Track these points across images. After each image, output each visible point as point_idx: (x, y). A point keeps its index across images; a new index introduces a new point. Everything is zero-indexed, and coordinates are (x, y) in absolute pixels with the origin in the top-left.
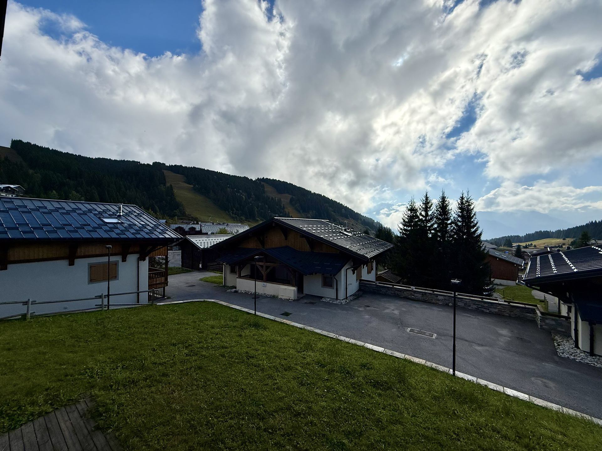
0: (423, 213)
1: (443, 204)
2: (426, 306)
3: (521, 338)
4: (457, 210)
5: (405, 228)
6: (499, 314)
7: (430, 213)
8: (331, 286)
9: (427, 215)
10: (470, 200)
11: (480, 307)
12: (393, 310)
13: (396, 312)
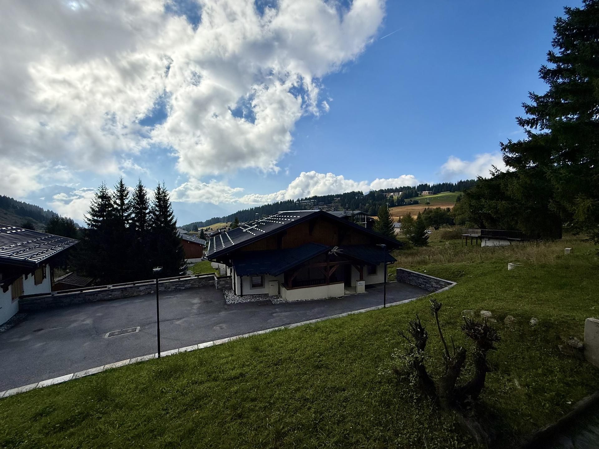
0: (118, 202)
1: (140, 193)
4: (154, 200)
5: (95, 218)
6: (192, 288)
7: (126, 202)
9: (123, 204)
10: (166, 191)
12: (83, 321)
13: (88, 321)
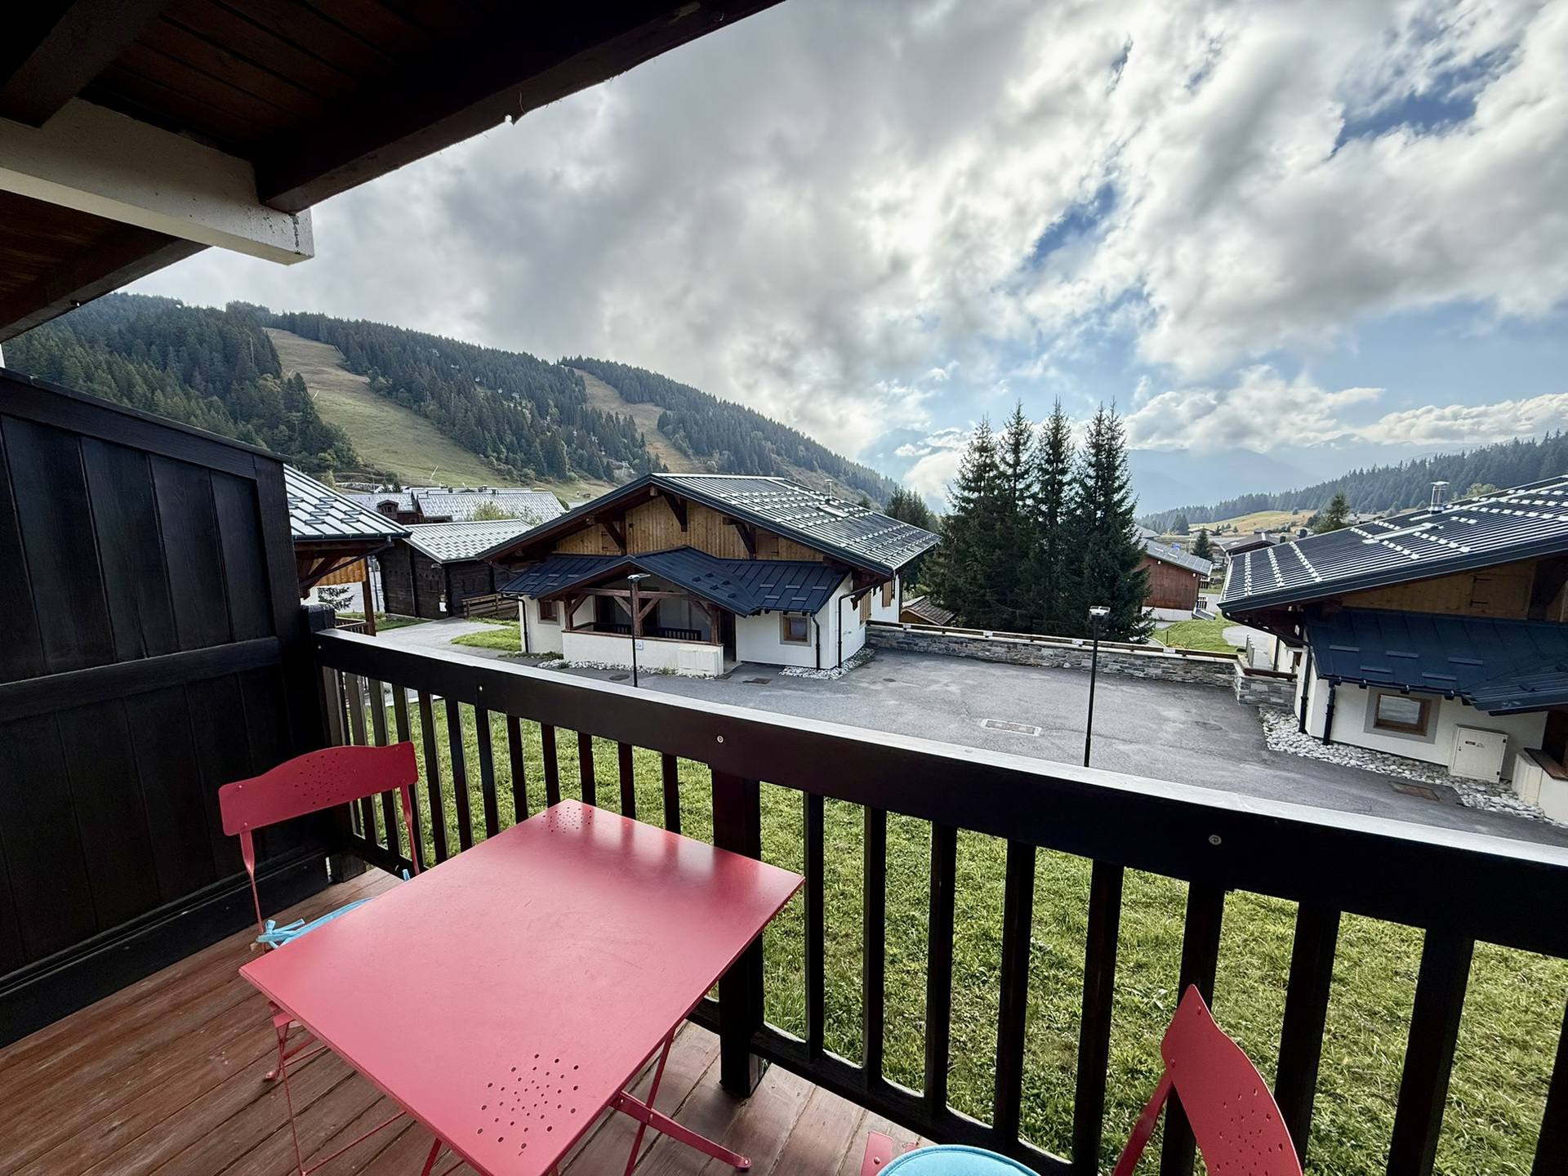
0: (1010, 458)
1: (1055, 436)
2: (1015, 673)
3: (1205, 724)
4: (1086, 449)
5: (966, 493)
6: (1163, 679)
7: (1024, 457)
8: (803, 639)
9: (1017, 463)
11: (1126, 668)
12: (946, 685)
13: (954, 688)
